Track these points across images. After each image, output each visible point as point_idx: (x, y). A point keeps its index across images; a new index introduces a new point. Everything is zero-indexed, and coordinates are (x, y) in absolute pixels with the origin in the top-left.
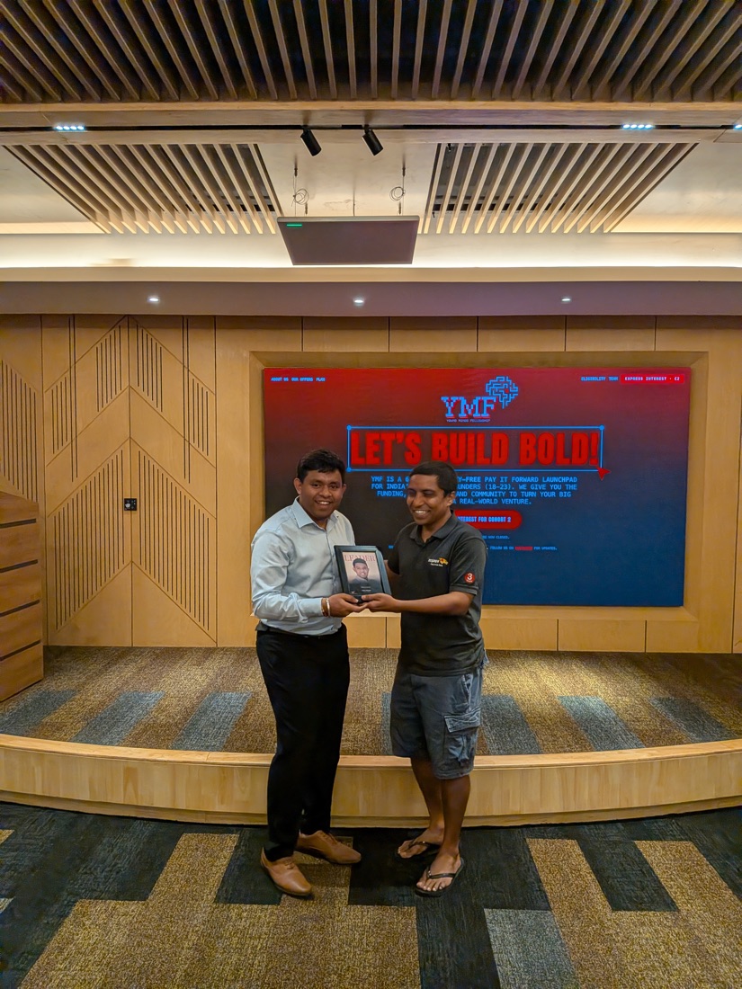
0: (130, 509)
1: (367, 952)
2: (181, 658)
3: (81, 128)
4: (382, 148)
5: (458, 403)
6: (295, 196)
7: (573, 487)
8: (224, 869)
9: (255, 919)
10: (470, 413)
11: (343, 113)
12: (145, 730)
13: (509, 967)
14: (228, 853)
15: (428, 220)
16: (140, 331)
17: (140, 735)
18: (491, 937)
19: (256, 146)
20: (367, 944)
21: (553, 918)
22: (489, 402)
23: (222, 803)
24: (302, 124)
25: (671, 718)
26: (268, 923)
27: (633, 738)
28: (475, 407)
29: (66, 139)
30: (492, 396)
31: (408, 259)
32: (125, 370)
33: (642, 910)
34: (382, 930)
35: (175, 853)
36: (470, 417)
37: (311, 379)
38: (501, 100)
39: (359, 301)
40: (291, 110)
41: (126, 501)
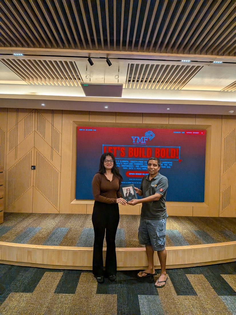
0: (33, 169)
1: (101, 308)
2: (48, 217)
3: (22, 55)
4: (111, 64)
5: (137, 138)
6: (86, 77)
7: (171, 165)
8: (58, 283)
9: (67, 298)
10: (140, 141)
11: (100, 54)
12: (35, 239)
13: (144, 312)
14: (59, 278)
15: (127, 85)
16: (39, 114)
17: (33, 241)
18: (140, 303)
19: (75, 62)
20: (101, 306)
21: (159, 298)
22: (146, 138)
23: (58, 262)
24: (88, 56)
25: (199, 236)
26: (71, 299)
27: (186, 242)
28: (142, 140)
29: (17, 58)
30: (147, 137)
31: (121, 96)
32: (33, 126)
33: (186, 295)
34: (106, 301)
35: (43, 278)
36: (140, 143)
37: (91, 130)
38: (146, 52)
39: (106, 107)
40: (85, 52)
41: (32, 166)
